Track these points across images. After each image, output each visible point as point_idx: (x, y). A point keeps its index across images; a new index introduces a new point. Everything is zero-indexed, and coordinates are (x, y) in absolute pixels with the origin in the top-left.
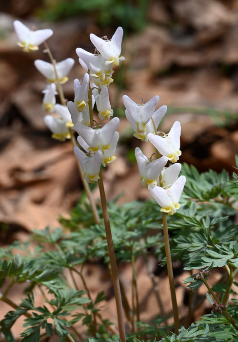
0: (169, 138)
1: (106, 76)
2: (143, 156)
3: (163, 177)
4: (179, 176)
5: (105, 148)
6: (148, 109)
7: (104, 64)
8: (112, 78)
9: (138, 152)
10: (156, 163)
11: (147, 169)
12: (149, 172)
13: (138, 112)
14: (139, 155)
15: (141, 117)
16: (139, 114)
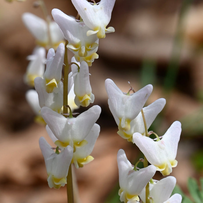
0: (162, 143)
1: (86, 50)
2: (126, 162)
3: (150, 193)
4: (173, 194)
5: (78, 143)
6: (137, 101)
7: (85, 34)
8: (97, 53)
9: (122, 156)
10: (141, 173)
11: (129, 179)
12: (131, 184)
13: (123, 103)
14: (122, 160)
15: (126, 110)
16: (124, 106)
